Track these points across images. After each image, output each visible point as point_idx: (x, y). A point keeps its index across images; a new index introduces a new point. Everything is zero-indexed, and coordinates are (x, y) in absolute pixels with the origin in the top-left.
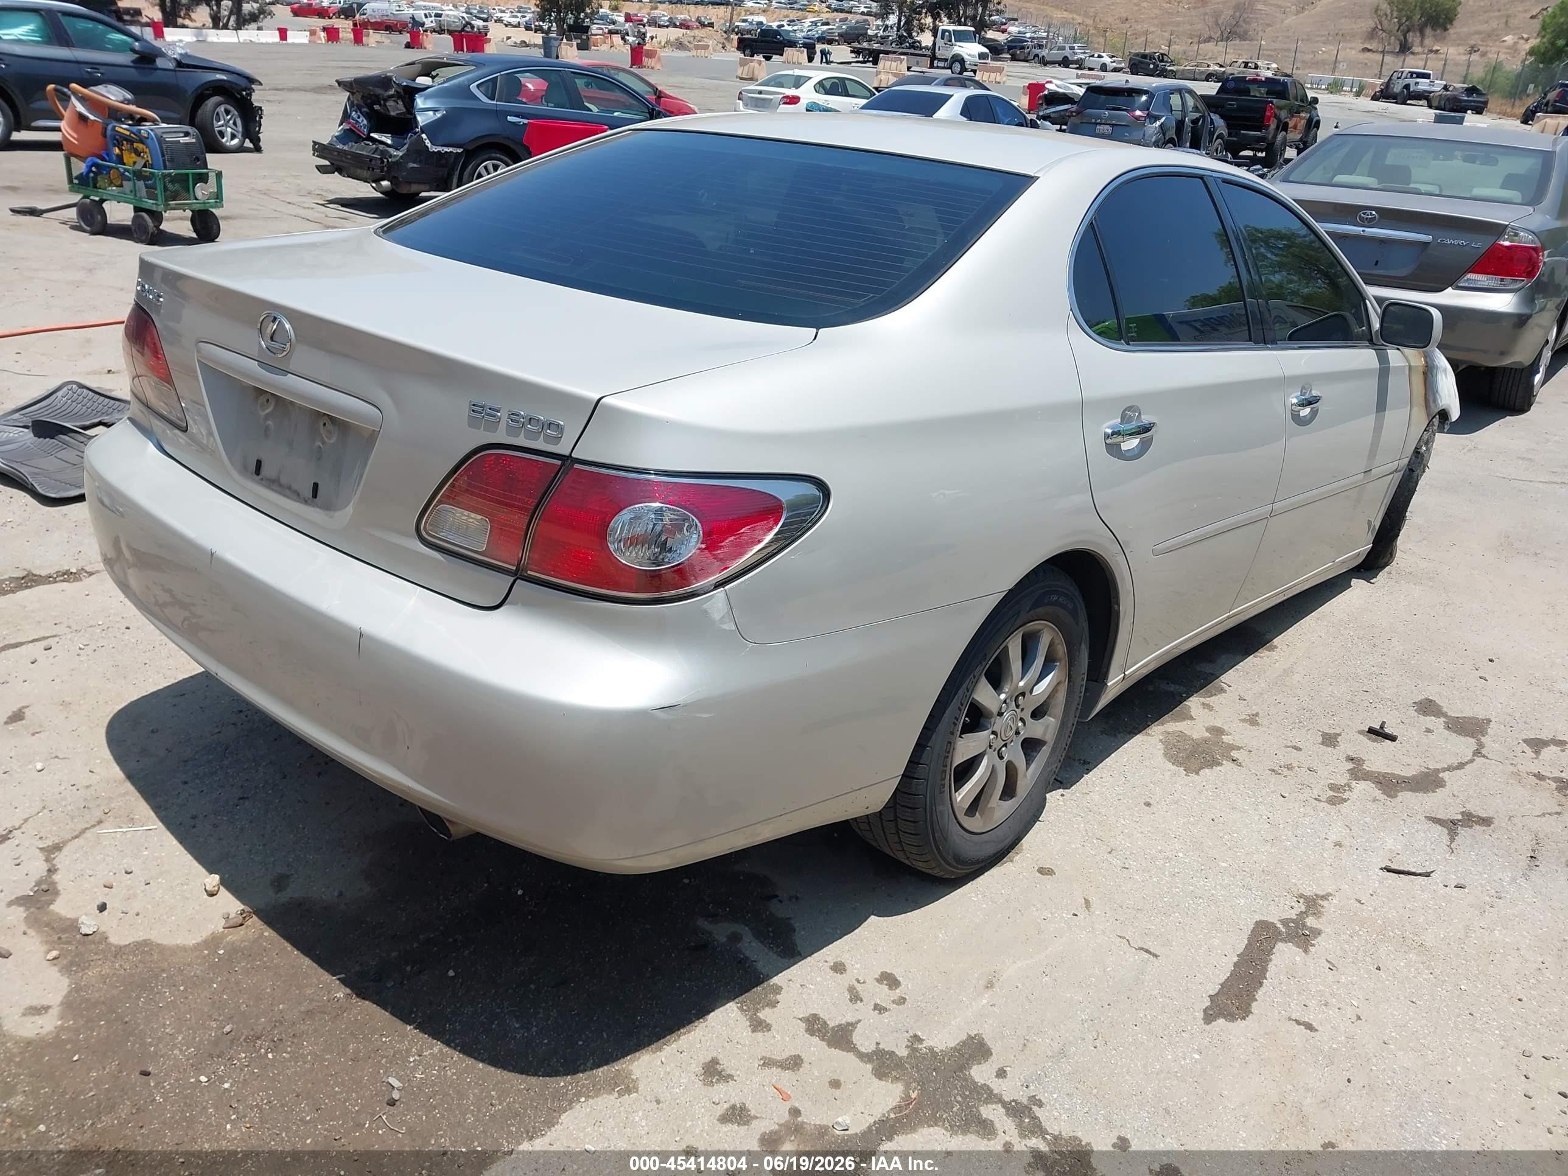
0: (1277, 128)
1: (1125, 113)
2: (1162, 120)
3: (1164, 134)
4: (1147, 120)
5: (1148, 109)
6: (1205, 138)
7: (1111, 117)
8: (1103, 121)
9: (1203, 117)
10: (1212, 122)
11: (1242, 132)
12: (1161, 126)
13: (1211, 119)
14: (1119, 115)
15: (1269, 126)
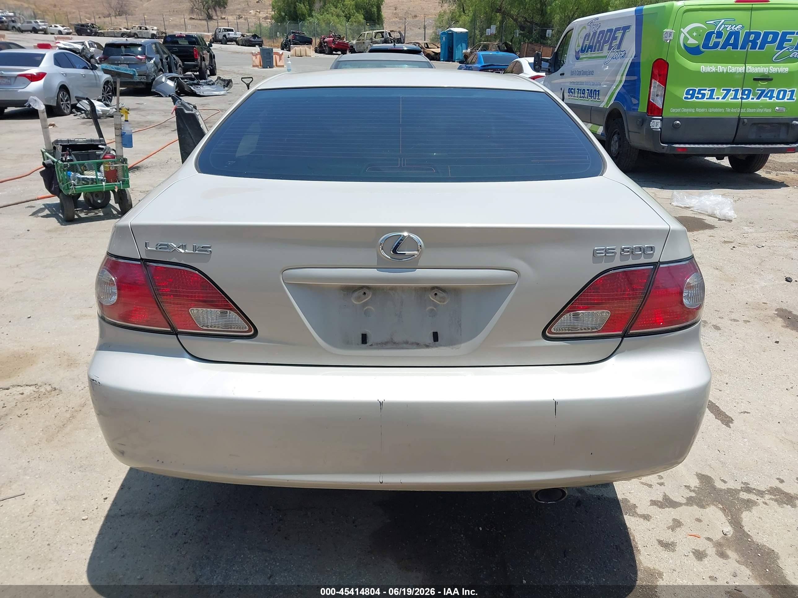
0: (201, 60)
1: (133, 57)
2: (154, 59)
3: (157, 67)
4: (146, 60)
5: (145, 54)
6: (174, 68)
7: (125, 59)
8: (122, 62)
9: (169, 56)
10: (174, 59)
11: (185, 63)
12: (154, 62)
13: (174, 58)
14: (131, 58)
15: (197, 59)
